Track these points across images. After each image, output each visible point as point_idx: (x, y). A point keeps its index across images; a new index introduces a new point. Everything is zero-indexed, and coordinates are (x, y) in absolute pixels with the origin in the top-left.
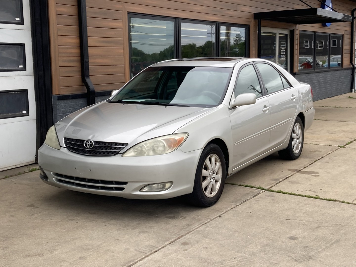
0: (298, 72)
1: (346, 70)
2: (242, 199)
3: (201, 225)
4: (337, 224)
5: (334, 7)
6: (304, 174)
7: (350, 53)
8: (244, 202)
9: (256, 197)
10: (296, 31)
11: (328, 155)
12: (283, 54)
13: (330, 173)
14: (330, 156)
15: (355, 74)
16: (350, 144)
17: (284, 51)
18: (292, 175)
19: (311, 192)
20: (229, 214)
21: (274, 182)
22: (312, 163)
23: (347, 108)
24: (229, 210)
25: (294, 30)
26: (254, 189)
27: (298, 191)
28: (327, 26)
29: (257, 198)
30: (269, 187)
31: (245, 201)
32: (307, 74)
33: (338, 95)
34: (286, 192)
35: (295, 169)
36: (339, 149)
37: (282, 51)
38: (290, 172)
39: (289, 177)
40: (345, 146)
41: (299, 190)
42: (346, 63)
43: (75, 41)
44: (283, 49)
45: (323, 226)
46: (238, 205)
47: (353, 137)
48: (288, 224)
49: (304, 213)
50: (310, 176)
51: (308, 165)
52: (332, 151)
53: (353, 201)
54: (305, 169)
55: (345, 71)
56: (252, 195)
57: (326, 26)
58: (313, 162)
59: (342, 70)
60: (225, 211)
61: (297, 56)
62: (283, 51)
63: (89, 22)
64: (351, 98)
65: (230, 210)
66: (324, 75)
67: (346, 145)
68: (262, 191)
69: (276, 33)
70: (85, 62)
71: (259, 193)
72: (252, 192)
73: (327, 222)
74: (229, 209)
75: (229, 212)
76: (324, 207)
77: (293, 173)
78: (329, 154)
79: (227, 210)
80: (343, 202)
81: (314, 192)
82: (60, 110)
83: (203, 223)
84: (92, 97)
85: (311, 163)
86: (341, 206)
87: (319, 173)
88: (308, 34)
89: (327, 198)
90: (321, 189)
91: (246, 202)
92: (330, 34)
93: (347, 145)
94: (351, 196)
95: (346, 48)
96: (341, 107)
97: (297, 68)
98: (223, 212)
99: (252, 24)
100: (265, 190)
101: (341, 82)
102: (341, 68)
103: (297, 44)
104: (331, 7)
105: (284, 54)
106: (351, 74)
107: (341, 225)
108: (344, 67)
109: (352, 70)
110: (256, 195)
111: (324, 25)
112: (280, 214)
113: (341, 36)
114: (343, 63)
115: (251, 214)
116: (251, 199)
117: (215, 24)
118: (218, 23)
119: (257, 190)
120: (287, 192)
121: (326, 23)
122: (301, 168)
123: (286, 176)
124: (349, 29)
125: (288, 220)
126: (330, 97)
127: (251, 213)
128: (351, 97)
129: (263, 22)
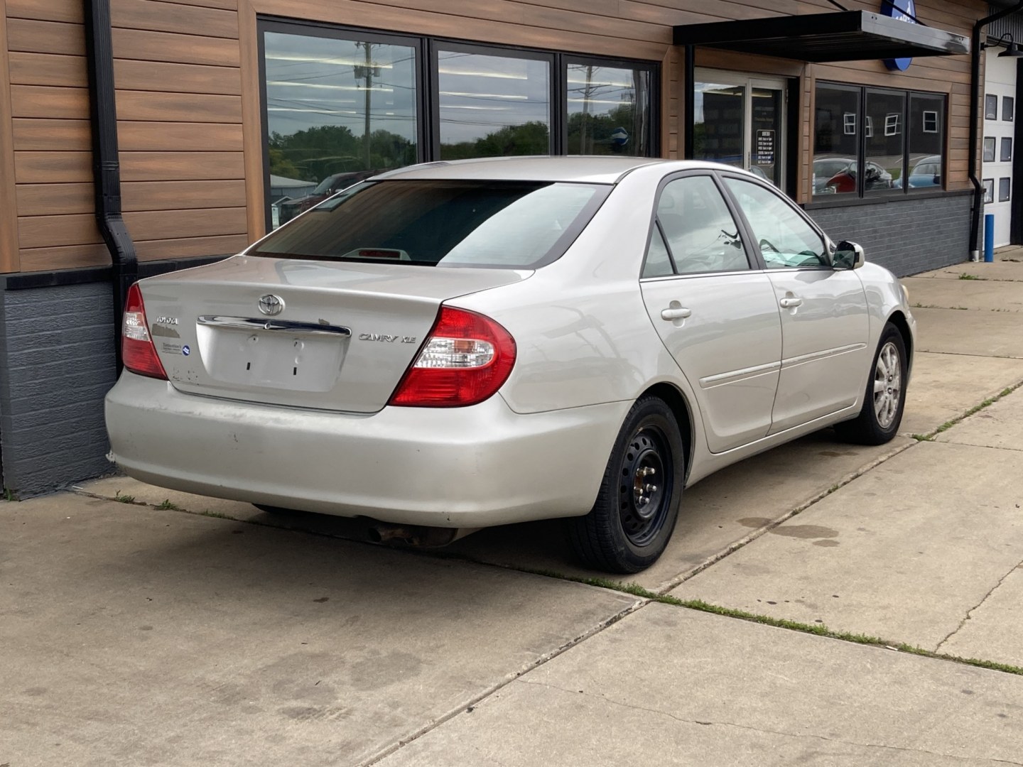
0: (810, 202)
1: (957, 198)
2: (564, 636)
3: (394, 744)
4: (875, 742)
5: (923, 13)
6: (791, 535)
7: (967, 146)
8: (569, 646)
9: (614, 626)
10: (806, 82)
11: (877, 465)
12: (765, 148)
13: (874, 534)
14: (882, 470)
15: (981, 208)
16: (950, 430)
17: (768, 141)
18: (751, 540)
19: (803, 608)
20: (504, 697)
21: (687, 565)
22: (822, 497)
23: (952, 308)
24: (509, 681)
25: (798, 78)
26: (613, 594)
27: (759, 601)
28: (898, 69)
29: (617, 630)
30: (666, 585)
31: (572, 641)
32: (839, 209)
33: (933, 270)
34: (718, 607)
35: (763, 518)
36: (912, 448)
37: (763, 141)
38: (746, 529)
39: (741, 546)
40: (934, 437)
41: (764, 600)
42: (957, 176)
43: (71, 102)
44: (764, 134)
45: (823, 754)
46: (545, 661)
47: (961, 404)
48: (699, 742)
49: (764, 695)
50: (807, 543)
51: (809, 502)
52: (891, 454)
53: (939, 645)
54: (796, 516)
55: (953, 201)
56: (603, 620)
57: (896, 68)
58: (826, 492)
59: (944, 196)
60: (494, 685)
61: (807, 155)
62: (765, 139)
63: (120, 42)
64: (969, 278)
65: (516, 678)
66: (890, 210)
67: (939, 431)
68: (638, 603)
69: (744, 87)
70: (104, 169)
71: (628, 612)
72: (605, 607)
73: (838, 736)
74: (509, 676)
75: (506, 689)
76: (837, 671)
77: (754, 534)
78: (881, 462)
79: (501, 680)
80: (904, 649)
81: (813, 606)
82: (18, 321)
83: (402, 740)
84: (127, 278)
85: (817, 497)
86: (896, 668)
87: (841, 533)
88: (843, 91)
89: (853, 634)
90: (837, 597)
91: (574, 647)
92: (907, 92)
93: (941, 431)
94: (933, 622)
95: (957, 132)
96: (937, 307)
97: (806, 192)
98: (485, 687)
99: (669, 59)
100: (651, 597)
101: (940, 233)
102: (942, 191)
103: (809, 121)
104: (910, 14)
105: (768, 151)
106: (972, 210)
107: (885, 749)
108: (950, 188)
109: (973, 197)
110: (615, 618)
111: (890, 67)
112: (681, 697)
113: (942, 98)
114: (948, 176)
115: (580, 699)
116: (597, 632)
117: (551, 57)
118: (560, 54)
119: (623, 598)
120: (720, 607)
121: (896, 59)
122: (784, 514)
123: (728, 545)
124: (964, 78)
125: (705, 724)
126: (908, 276)
127: (582, 692)
128: (969, 276)
129: (701, 54)
